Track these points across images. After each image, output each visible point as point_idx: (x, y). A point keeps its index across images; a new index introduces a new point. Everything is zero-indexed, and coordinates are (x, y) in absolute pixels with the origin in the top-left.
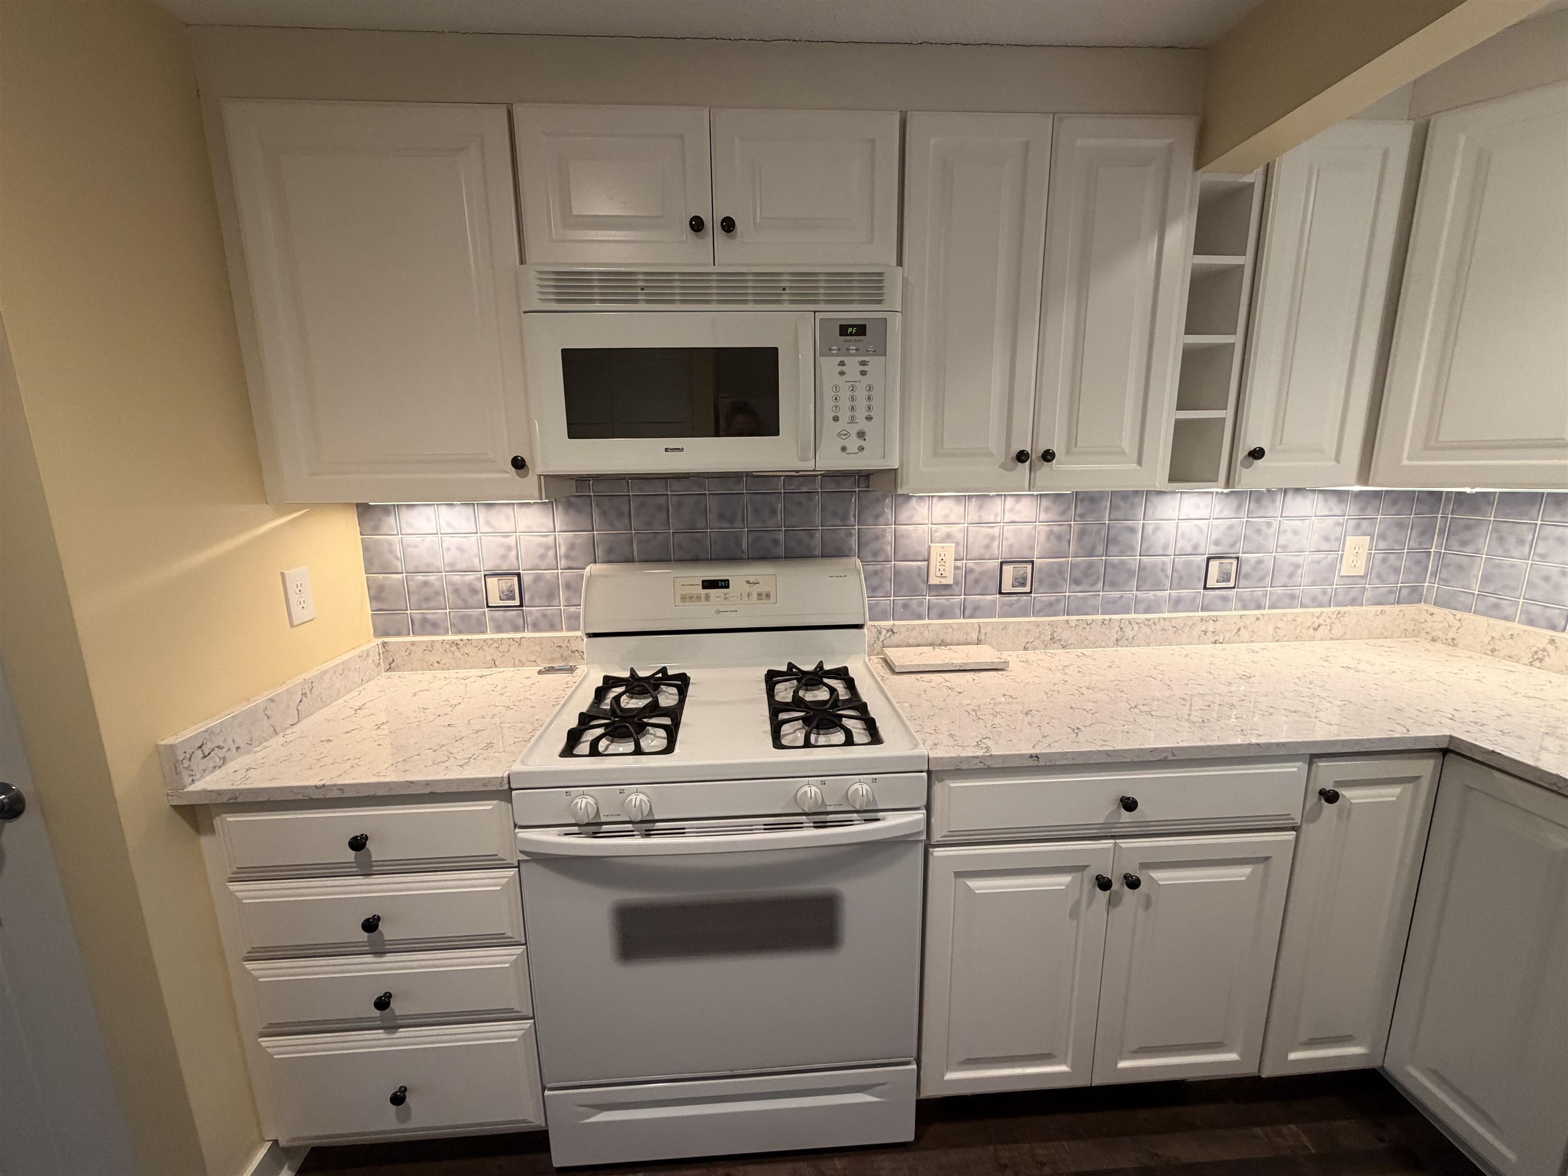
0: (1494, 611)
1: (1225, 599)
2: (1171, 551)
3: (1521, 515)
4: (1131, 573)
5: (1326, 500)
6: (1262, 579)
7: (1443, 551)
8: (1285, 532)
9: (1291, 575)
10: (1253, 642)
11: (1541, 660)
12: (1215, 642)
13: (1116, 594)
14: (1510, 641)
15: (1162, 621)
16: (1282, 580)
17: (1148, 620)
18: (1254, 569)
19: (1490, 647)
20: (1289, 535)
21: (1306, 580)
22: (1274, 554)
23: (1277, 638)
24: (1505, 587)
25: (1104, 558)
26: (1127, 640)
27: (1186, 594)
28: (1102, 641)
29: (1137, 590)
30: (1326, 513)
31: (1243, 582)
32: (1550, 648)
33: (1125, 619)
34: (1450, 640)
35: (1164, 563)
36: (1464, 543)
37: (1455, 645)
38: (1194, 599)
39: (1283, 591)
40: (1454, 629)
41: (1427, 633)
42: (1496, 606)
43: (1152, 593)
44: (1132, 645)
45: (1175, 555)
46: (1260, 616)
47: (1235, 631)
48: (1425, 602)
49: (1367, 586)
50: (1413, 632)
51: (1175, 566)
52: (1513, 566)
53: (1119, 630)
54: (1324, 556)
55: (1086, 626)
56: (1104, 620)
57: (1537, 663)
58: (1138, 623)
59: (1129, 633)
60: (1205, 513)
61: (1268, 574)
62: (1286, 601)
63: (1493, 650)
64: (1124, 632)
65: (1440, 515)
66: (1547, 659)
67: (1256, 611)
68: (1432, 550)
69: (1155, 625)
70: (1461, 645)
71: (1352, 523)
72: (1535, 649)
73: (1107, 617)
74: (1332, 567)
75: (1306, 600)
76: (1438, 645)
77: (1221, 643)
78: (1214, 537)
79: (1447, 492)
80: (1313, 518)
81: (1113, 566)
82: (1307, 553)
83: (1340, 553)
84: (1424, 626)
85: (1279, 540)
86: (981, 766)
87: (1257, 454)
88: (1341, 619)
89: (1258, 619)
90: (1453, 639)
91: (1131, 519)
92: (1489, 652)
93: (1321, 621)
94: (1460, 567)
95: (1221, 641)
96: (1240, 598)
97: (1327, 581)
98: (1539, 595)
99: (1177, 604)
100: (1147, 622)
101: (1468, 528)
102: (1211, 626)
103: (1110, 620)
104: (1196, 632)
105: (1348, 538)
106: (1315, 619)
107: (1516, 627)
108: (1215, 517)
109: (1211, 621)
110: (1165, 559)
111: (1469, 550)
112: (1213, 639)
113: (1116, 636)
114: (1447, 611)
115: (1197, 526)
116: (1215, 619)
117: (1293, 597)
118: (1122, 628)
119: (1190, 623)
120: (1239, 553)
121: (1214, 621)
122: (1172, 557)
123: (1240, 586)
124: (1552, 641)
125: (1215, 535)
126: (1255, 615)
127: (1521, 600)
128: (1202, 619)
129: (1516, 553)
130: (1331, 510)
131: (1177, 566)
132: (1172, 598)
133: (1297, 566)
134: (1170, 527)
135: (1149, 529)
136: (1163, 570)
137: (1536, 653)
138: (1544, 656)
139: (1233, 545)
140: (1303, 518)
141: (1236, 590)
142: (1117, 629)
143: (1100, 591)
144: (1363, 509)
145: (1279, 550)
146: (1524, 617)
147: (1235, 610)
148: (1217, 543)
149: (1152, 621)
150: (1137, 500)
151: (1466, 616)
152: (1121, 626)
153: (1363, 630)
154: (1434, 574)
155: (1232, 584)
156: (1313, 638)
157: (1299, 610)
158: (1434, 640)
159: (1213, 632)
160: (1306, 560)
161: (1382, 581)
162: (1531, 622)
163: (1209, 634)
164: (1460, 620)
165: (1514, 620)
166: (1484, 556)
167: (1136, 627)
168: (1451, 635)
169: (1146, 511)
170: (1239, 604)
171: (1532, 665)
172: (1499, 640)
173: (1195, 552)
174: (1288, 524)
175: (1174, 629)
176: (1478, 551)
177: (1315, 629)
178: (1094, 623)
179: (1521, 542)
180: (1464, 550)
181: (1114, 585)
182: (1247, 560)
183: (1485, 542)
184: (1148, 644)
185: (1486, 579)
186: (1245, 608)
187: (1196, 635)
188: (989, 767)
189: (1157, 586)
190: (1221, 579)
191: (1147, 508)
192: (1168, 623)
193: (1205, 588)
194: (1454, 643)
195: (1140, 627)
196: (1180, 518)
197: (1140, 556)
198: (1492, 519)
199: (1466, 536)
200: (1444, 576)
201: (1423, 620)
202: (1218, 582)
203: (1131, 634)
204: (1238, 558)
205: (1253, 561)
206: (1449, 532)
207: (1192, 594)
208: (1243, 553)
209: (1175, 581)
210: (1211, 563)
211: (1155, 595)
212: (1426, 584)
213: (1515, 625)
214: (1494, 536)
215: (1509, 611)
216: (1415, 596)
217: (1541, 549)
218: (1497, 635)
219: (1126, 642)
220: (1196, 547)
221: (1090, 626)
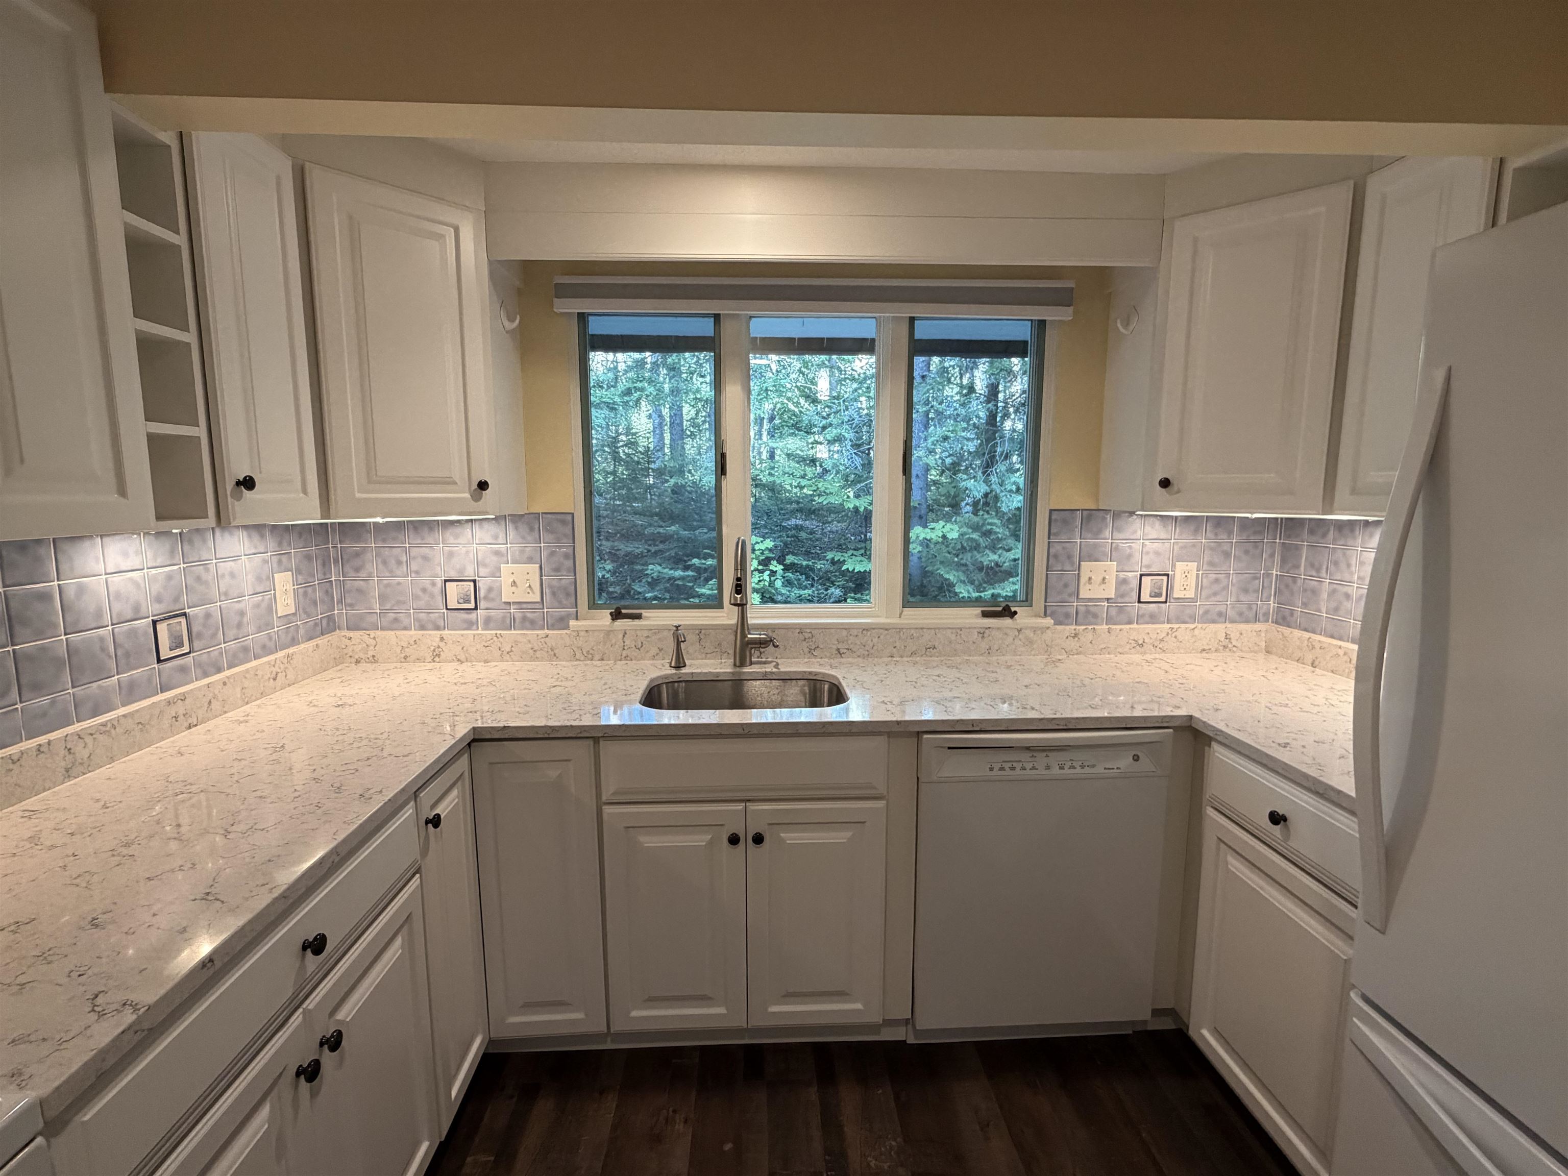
0: (395, 624)
1: (183, 669)
2: (107, 619)
3: (395, 539)
4: (58, 663)
5: (250, 536)
6: (214, 635)
7: (342, 579)
8: (223, 576)
9: (239, 625)
10: (225, 712)
11: (439, 656)
12: (190, 727)
13: (45, 700)
14: (415, 646)
15: (122, 720)
16: (231, 634)
17: (104, 725)
18: (204, 625)
19: (403, 655)
20: (227, 578)
21: (251, 629)
22: (218, 604)
23: (246, 700)
24: (399, 602)
25: (10, 649)
26: (81, 764)
27: (137, 675)
28: (44, 780)
29: (73, 687)
30: (254, 551)
31: (197, 644)
32: (442, 644)
33: (72, 734)
34: (371, 658)
35: (102, 639)
36: (357, 570)
37: (376, 662)
38: (150, 680)
39: (238, 644)
40: (372, 648)
41: (351, 657)
42: (396, 620)
43: (95, 685)
44: (90, 769)
45: (112, 625)
46: (226, 680)
47: (206, 705)
48: (339, 629)
49: (299, 623)
50: (340, 659)
51: (116, 640)
52: (399, 584)
53: (67, 753)
54: (260, 598)
55: (11, 766)
56: (40, 745)
57: (437, 659)
58: (91, 734)
59: (82, 753)
60: (134, 561)
61: (218, 629)
62: (241, 655)
63: (406, 657)
64: (74, 754)
65: (330, 546)
66: (442, 653)
67: (218, 675)
68: (333, 579)
69: (115, 728)
70: (380, 660)
71: (275, 559)
72: (432, 648)
73: (43, 739)
74: (270, 609)
75: (258, 650)
76: (363, 665)
77: (196, 725)
78: (154, 593)
79: (331, 523)
80: (243, 557)
81: (30, 658)
82: (247, 598)
83: (272, 592)
84: (345, 651)
85: (220, 586)
86: (137, 1037)
87: (248, 483)
88: (291, 661)
89: (225, 684)
90: (373, 656)
91: (38, 581)
92: (403, 660)
93: (276, 669)
94: (360, 591)
95: (195, 723)
96: (198, 665)
97: (269, 625)
98: (421, 604)
99: (131, 692)
100: (103, 729)
101: (357, 555)
102: (180, 708)
103: (49, 743)
104: (166, 722)
105: (275, 575)
106: (273, 668)
107: (414, 633)
108: (149, 566)
109: (180, 701)
110: (101, 631)
111: (363, 574)
112: (186, 724)
113: (63, 764)
114: (361, 632)
115: (131, 579)
116: (183, 698)
117: (246, 649)
118: (69, 749)
119: (157, 712)
120: (184, 609)
121: (182, 700)
122: (110, 628)
123: (195, 650)
124: (442, 639)
125: (157, 588)
126: (220, 680)
127: (412, 611)
128: (169, 702)
129: (398, 573)
130: (256, 547)
131: (120, 639)
132: (123, 685)
133: (242, 613)
134: (96, 584)
135: (71, 593)
136: (103, 649)
137: (434, 650)
138: (440, 652)
139: (176, 599)
140: (235, 559)
141: (192, 655)
142: (63, 752)
143: (16, 704)
144: (280, 544)
145: (223, 598)
146: (417, 625)
147: (196, 680)
148: (159, 599)
149: (109, 725)
150: (42, 551)
151: (379, 633)
152: (68, 747)
153: (308, 668)
154: (340, 602)
155: (186, 649)
156: (275, 690)
157: (254, 663)
158: (358, 662)
159: (184, 715)
160: (247, 603)
161: (309, 616)
162: (422, 628)
163: (181, 718)
164: (374, 638)
165: (411, 629)
166: (376, 579)
167: (89, 740)
168: (370, 653)
169: (60, 567)
170: (199, 671)
171: (434, 661)
172: (408, 647)
173: (138, 617)
174: (225, 567)
175: (140, 726)
176: (370, 575)
177: (275, 679)
178: (25, 754)
179: (399, 563)
180: (359, 575)
181: (38, 688)
182: (196, 615)
183: (372, 566)
184: (112, 760)
185: (383, 598)
186: (206, 675)
187: (168, 725)
188: (150, 1030)
189: (101, 673)
190: (174, 645)
191: (59, 563)
192: (130, 720)
193: (159, 661)
194: (374, 660)
195: (94, 739)
196: (108, 571)
197: (66, 634)
198: (373, 545)
199: (357, 562)
200: (349, 601)
201: (344, 647)
202: (171, 650)
203: (85, 754)
204: (185, 614)
205: (201, 615)
206: (343, 560)
207: (146, 673)
208: (188, 608)
209: (122, 662)
210: (159, 626)
211: (100, 687)
212: (336, 612)
213: (413, 632)
214: (380, 560)
215: (406, 621)
216: (329, 626)
217: (414, 566)
218: (405, 645)
219: (81, 769)
220: (137, 608)
221: (18, 763)
